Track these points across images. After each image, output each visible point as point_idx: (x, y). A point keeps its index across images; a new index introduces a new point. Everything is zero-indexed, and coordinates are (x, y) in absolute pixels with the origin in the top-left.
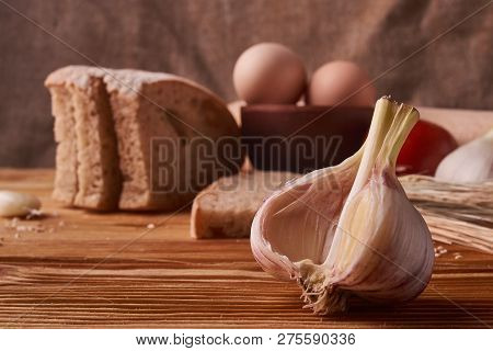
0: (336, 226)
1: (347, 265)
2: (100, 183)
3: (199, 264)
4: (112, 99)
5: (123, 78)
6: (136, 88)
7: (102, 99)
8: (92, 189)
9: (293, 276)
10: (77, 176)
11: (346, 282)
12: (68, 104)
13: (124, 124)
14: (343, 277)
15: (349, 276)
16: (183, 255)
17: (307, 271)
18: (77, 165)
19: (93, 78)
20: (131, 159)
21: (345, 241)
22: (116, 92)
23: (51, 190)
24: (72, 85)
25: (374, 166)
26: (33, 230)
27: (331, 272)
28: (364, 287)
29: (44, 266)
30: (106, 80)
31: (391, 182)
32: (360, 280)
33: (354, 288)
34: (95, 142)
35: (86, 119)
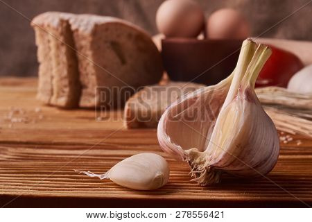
0: (214, 126)
1: (220, 153)
2: (67, 90)
3: (127, 147)
4: (75, 34)
5: (82, 21)
6: (90, 28)
7: (68, 35)
8: (61, 94)
9: (185, 159)
10: (52, 85)
11: (219, 165)
12: (46, 38)
13: (83, 51)
14: (217, 161)
15: (220, 161)
16: (117, 141)
17: (194, 156)
18: (52, 78)
19: (62, 21)
20: (87, 74)
21: (219, 137)
22: (77, 30)
23: (36, 93)
24: (49, 26)
25: (240, 86)
26: (22, 121)
27: (209, 157)
28: (231, 168)
29: (26, 147)
30: (71, 22)
31: (250, 97)
32: (228, 164)
33: (224, 169)
34: (63, 63)
35: (58, 47)
